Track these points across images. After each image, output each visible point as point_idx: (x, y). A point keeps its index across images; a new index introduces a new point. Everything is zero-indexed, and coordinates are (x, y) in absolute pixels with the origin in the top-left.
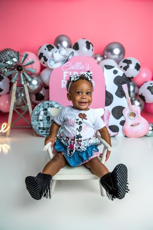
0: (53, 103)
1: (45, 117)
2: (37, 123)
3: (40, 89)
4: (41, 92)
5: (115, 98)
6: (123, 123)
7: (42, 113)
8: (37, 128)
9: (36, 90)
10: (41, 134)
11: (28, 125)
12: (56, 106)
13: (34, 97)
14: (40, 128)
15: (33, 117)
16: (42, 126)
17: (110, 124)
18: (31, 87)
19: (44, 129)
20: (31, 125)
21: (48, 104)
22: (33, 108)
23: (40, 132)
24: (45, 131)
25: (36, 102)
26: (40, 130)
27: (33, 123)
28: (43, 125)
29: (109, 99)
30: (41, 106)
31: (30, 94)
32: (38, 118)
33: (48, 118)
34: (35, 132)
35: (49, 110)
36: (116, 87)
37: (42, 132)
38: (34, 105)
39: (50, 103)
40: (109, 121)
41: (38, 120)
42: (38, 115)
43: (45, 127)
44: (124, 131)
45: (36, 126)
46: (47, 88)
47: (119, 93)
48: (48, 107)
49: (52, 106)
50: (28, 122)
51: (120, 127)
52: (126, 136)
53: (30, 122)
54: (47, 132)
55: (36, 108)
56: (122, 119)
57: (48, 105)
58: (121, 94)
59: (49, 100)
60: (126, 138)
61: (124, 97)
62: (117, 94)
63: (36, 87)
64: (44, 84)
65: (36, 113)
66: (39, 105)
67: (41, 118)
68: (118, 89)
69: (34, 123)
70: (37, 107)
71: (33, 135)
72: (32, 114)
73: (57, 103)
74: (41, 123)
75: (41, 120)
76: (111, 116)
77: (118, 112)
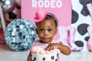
0: (25, 21)
1: (17, 33)
2: (10, 38)
3: (12, 9)
4: (14, 12)
5: (81, 16)
6: (87, 39)
7: (15, 30)
8: (10, 43)
9: (10, 9)
10: (13, 48)
11: (2, 41)
12: (27, 23)
13: (7, 16)
14: (12, 43)
15: (6, 34)
16: (14, 41)
17: (76, 40)
18: (5, 7)
19: (16, 44)
20: (5, 41)
21: (20, 22)
22: (6, 26)
23: (13, 47)
24: (17, 46)
25: (9, 20)
26: (13, 45)
27: (6, 39)
28: (16, 41)
29: (75, 18)
30: (14, 24)
31: (4, 13)
32: (11, 34)
33: (20, 34)
34: (9, 47)
35: (21, 27)
36: (81, 7)
37: (14, 47)
38: (7, 23)
39: (22, 21)
40: (74, 37)
41: (11, 36)
42: (11, 31)
43: (17, 42)
44: (88, 46)
45: (9, 42)
46: (19, 7)
47: (84, 12)
48: (20, 24)
49: (24, 24)
50: (2, 38)
51: (85, 42)
52: (90, 51)
54: (19, 47)
56: (87, 35)
57: (19, 23)
58: (86, 12)
59: (20, 18)
60: (90, 52)
61: (89, 16)
62: (82, 13)
63: (9, 7)
64: (16, 4)
65: (9, 30)
66: (12, 22)
67: (13, 34)
68: (84, 8)
69: (7, 39)
72: (5, 31)
73: (28, 21)
74: (14, 39)
75: (14, 36)
76: (77, 33)
77: (83, 29)
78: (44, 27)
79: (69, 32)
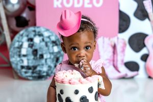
0: (42, 30)
1: (30, 50)
2: (18, 59)
3: (21, 10)
4: (24, 15)
5: (134, 21)
6: (145, 58)
7: (26, 44)
8: (19, 67)
10: (24, 75)
11: (5, 63)
12: (46, 34)
13: (14, 22)
14: (23, 67)
15: (12, 51)
16: (25, 64)
17: (127, 60)
18: (9, 7)
19: (28, 68)
20: (10, 63)
21: (35, 31)
22: (12, 38)
23: (23, 73)
24: (31, 71)
25: (16, 29)
26: (24, 70)
27: (12, 60)
28: (28, 63)
29: (124, 23)
30: (24, 35)
31: (8, 17)
32: (20, 52)
33: (35, 52)
34: (16, 73)
35: (37, 40)
36: (135, 5)
37: (26, 73)
38: (14, 33)
39: (37, 30)
40: (124, 55)
41: (20, 56)
42: (20, 47)
43: (31, 65)
44: (147, 69)
45: (17, 64)
46: (32, 8)
47: (140, 13)
48: (35, 35)
49: (40, 35)
50: (6, 60)
51: (141, 64)
52: (150, 77)
53: (8, 58)
54: (33, 73)
55: (16, 38)
56: (144, 51)
57: (33, 33)
58: (142, 14)
59: (35, 25)
60: (150, 80)
61: (147, 20)
62: (136, 15)
63: (17, 7)
64: (28, 3)
65: (17, 45)
66: (21, 32)
67: (24, 52)
68: (138, 7)
69: (14, 60)
70: (17, 36)
71: (13, 77)
72: (11, 47)
73: (47, 30)
74: (25, 59)
75: (24, 56)
76: (128, 48)
77: (138, 42)
78: (78, 44)
79: (114, 47)
